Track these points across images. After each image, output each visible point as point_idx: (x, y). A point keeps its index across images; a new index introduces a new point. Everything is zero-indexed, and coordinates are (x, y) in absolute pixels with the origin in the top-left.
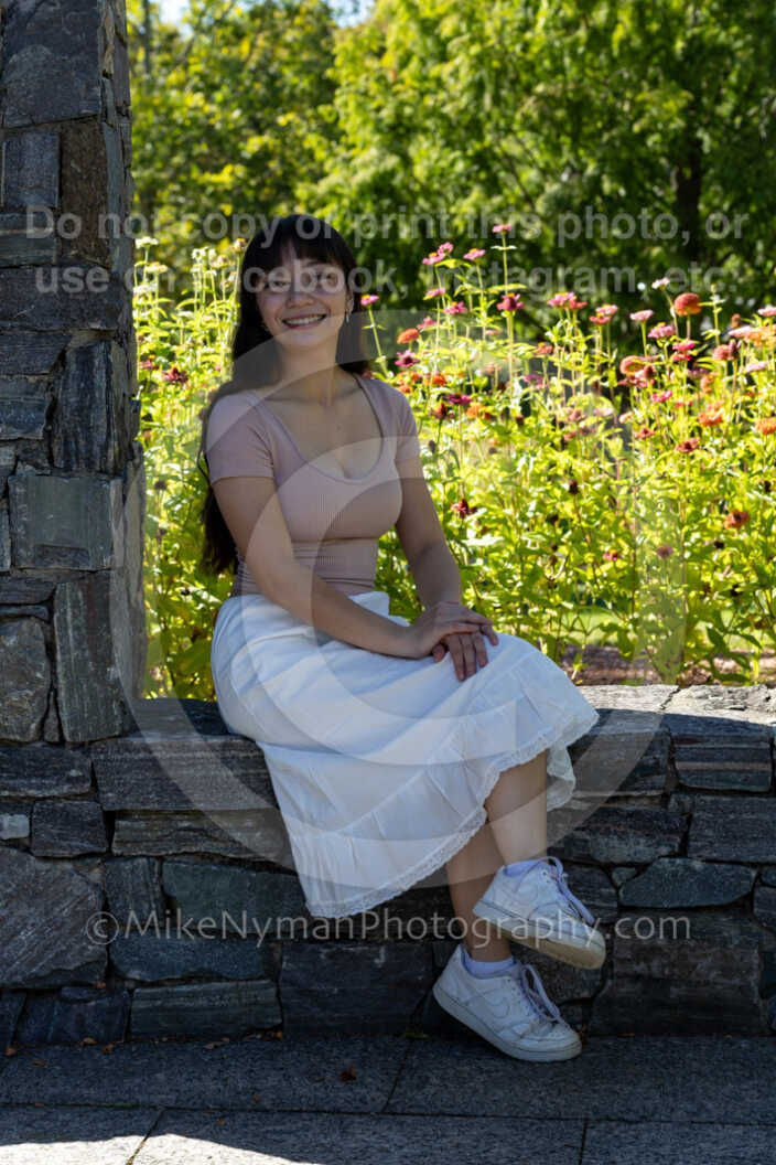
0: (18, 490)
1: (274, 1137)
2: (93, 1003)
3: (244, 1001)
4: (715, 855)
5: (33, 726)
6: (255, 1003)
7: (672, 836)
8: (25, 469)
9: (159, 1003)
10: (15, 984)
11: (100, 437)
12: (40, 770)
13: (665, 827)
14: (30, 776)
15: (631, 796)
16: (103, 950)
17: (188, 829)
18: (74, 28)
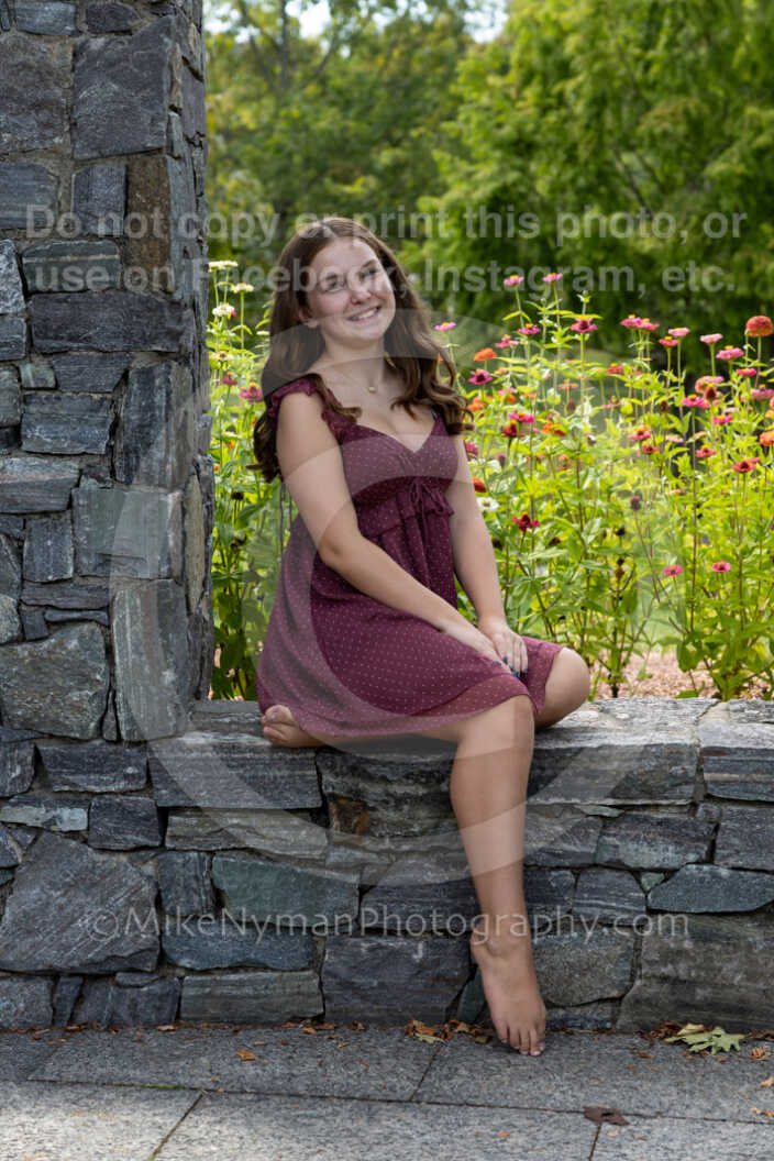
0: (81, 502)
1: (305, 1121)
2: (145, 989)
3: (288, 990)
4: (740, 863)
5: (92, 725)
6: (299, 993)
7: (700, 844)
8: (89, 484)
9: (208, 990)
10: (72, 968)
11: (159, 453)
12: (98, 765)
13: (694, 835)
14: (89, 772)
15: (661, 805)
16: (155, 939)
17: (238, 826)
18: (141, 66)
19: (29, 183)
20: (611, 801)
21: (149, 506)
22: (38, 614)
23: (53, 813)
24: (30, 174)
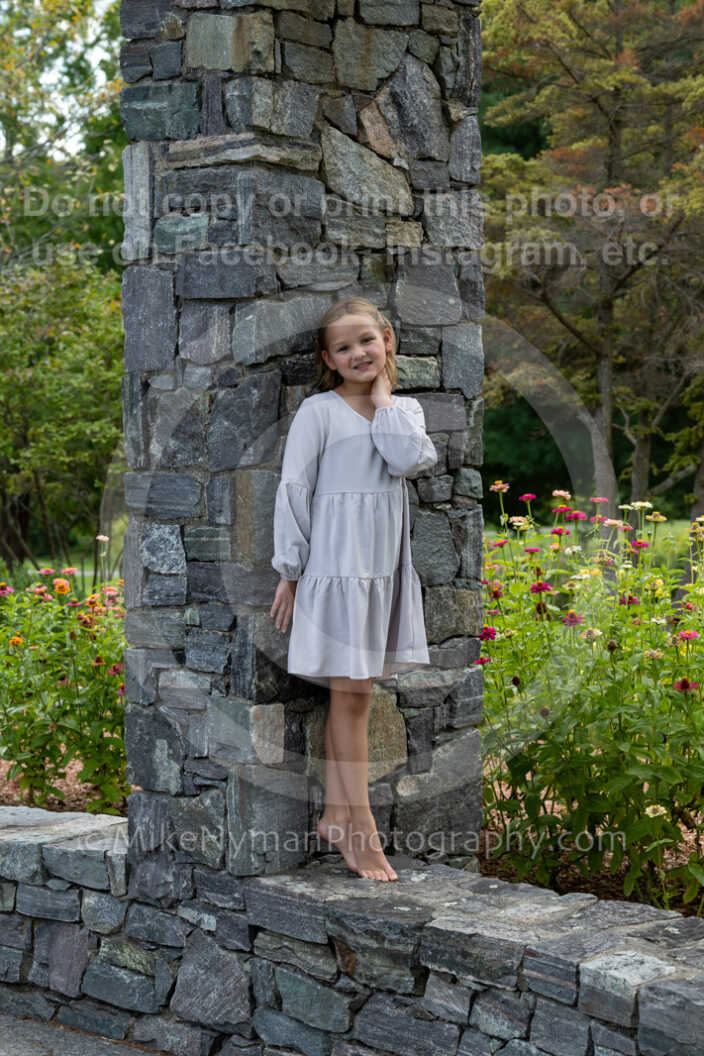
2: (244, 1050)
4: (541, 1046)
5: (219, 860)
7: (522, 1024)
8: (215, 692)
11: (248, 678)
12: (224, 889)
13: (519, 1016)
14: (217, 892)
15: (497, 988)
16: (248, 1016)
17: (286, 947)
18: (239, 409)
19: (187, 488)
20: (471, 977)
21: (241, 713)
22: (190, 779)
23: (201, 916)
24: (187, 481)
